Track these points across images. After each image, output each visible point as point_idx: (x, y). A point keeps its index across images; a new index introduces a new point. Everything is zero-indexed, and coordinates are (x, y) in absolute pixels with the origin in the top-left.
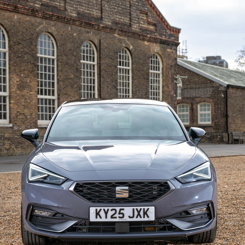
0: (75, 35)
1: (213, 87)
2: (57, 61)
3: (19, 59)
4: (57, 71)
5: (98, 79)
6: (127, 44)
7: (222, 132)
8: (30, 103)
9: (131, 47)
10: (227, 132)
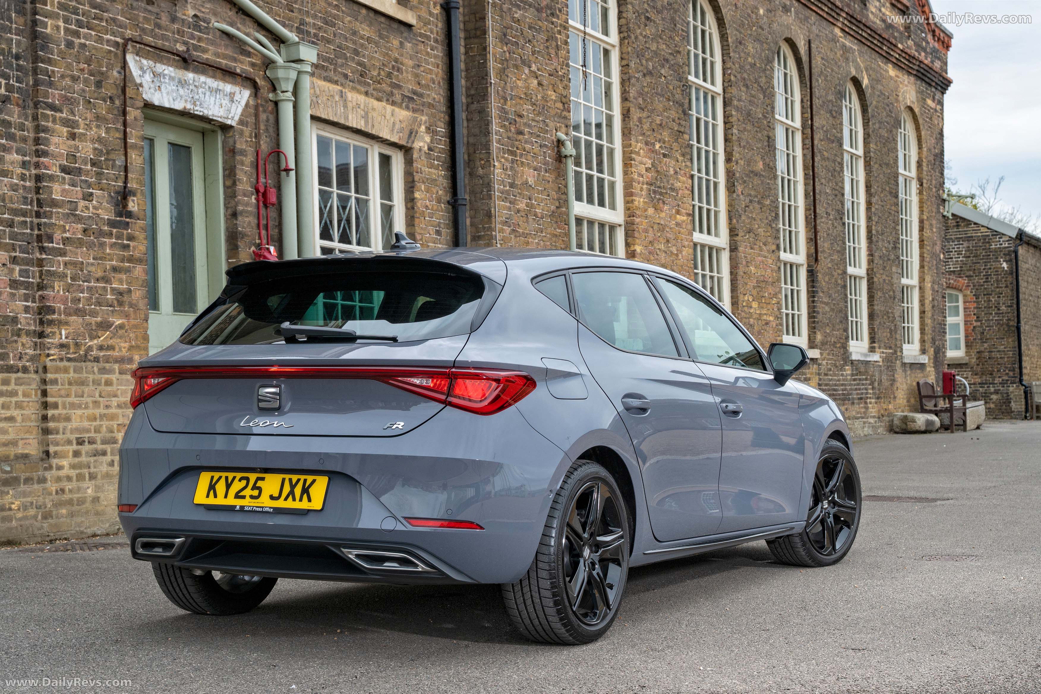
0: (761, 12)
1: (969, 239)
2: (725, 104)
3: (648, 79)
4: (726, 140)
5: (806, 184)
6: (858, 68)
7: (1003, 383)
8: (677, 255)
9: (865, 82)
10: (1021, 381)
